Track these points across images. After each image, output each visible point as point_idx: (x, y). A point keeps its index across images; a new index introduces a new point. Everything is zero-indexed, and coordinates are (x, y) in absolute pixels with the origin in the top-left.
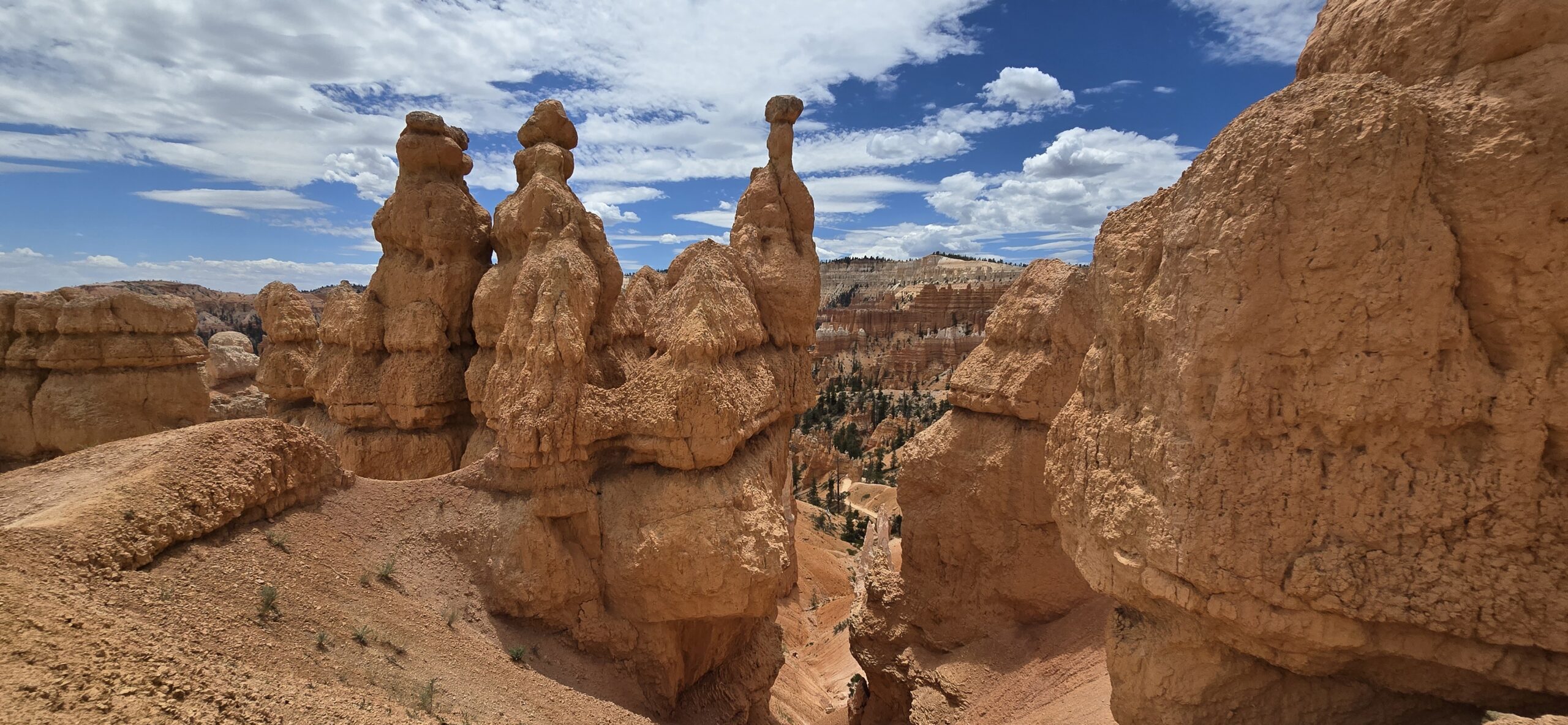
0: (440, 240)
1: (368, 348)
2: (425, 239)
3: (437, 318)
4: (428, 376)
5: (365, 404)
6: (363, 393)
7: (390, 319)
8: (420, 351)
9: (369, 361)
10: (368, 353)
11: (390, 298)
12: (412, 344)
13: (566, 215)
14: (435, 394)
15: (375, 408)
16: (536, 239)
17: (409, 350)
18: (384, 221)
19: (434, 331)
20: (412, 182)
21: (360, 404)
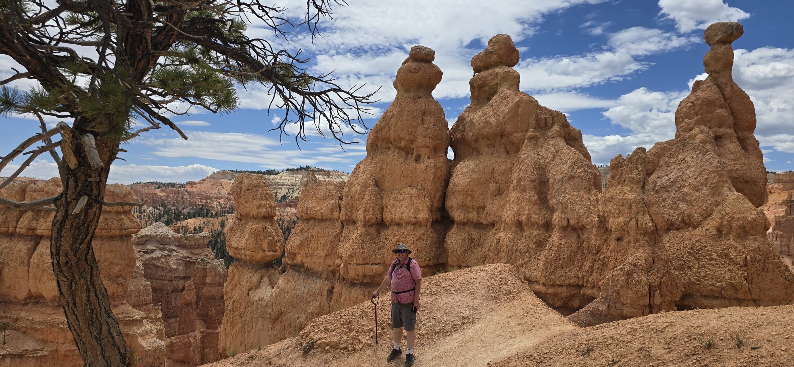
0: (431, 141)
1: (373, 221)
2: (420, 140)
3: (427, 200)
4: (422, 244)
5: (372, 264)
6: (372, 255)
7: (389, 200)
8: (416, 224)
9: (373, 230)
10: (371, 225)
11: (387, 183)
12: (411, 219)
13: (550, 120)
14: (428, 259)
15: (381, 268)
16: (530, 139)
17: (408, 223)
18: (384, 127)
19: (426, 209)
20: (409, 98)
21: (368, 264)
